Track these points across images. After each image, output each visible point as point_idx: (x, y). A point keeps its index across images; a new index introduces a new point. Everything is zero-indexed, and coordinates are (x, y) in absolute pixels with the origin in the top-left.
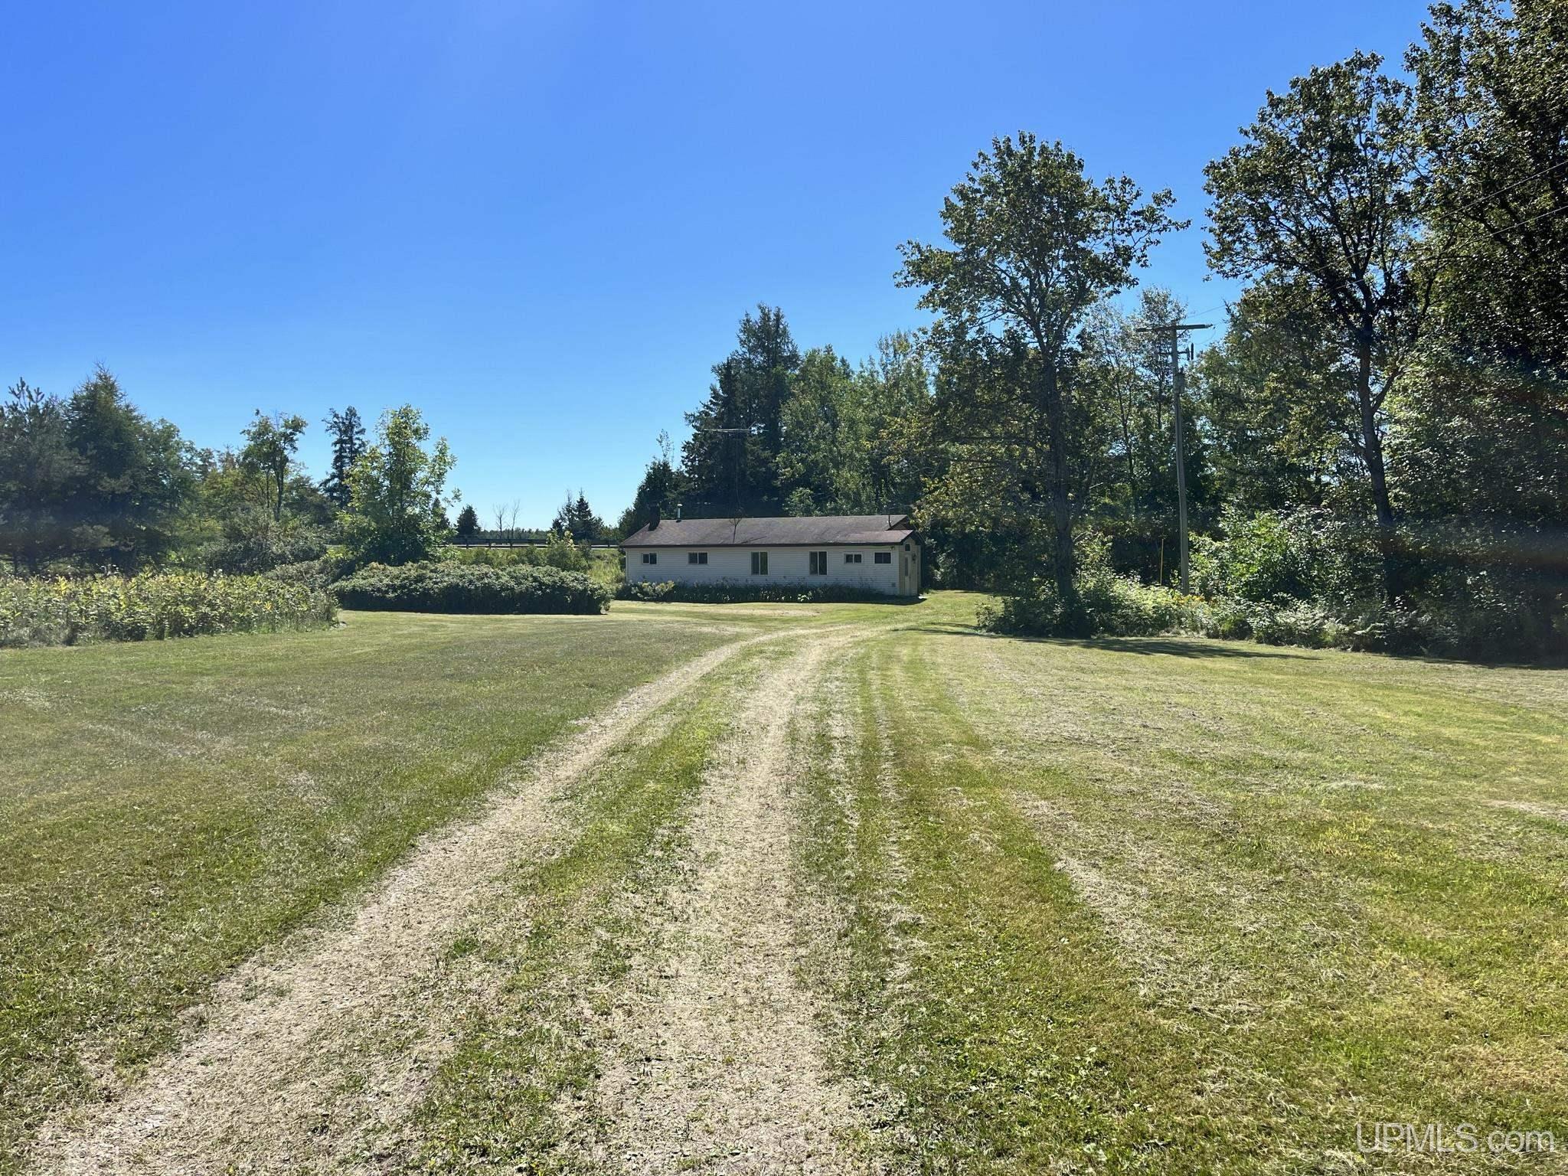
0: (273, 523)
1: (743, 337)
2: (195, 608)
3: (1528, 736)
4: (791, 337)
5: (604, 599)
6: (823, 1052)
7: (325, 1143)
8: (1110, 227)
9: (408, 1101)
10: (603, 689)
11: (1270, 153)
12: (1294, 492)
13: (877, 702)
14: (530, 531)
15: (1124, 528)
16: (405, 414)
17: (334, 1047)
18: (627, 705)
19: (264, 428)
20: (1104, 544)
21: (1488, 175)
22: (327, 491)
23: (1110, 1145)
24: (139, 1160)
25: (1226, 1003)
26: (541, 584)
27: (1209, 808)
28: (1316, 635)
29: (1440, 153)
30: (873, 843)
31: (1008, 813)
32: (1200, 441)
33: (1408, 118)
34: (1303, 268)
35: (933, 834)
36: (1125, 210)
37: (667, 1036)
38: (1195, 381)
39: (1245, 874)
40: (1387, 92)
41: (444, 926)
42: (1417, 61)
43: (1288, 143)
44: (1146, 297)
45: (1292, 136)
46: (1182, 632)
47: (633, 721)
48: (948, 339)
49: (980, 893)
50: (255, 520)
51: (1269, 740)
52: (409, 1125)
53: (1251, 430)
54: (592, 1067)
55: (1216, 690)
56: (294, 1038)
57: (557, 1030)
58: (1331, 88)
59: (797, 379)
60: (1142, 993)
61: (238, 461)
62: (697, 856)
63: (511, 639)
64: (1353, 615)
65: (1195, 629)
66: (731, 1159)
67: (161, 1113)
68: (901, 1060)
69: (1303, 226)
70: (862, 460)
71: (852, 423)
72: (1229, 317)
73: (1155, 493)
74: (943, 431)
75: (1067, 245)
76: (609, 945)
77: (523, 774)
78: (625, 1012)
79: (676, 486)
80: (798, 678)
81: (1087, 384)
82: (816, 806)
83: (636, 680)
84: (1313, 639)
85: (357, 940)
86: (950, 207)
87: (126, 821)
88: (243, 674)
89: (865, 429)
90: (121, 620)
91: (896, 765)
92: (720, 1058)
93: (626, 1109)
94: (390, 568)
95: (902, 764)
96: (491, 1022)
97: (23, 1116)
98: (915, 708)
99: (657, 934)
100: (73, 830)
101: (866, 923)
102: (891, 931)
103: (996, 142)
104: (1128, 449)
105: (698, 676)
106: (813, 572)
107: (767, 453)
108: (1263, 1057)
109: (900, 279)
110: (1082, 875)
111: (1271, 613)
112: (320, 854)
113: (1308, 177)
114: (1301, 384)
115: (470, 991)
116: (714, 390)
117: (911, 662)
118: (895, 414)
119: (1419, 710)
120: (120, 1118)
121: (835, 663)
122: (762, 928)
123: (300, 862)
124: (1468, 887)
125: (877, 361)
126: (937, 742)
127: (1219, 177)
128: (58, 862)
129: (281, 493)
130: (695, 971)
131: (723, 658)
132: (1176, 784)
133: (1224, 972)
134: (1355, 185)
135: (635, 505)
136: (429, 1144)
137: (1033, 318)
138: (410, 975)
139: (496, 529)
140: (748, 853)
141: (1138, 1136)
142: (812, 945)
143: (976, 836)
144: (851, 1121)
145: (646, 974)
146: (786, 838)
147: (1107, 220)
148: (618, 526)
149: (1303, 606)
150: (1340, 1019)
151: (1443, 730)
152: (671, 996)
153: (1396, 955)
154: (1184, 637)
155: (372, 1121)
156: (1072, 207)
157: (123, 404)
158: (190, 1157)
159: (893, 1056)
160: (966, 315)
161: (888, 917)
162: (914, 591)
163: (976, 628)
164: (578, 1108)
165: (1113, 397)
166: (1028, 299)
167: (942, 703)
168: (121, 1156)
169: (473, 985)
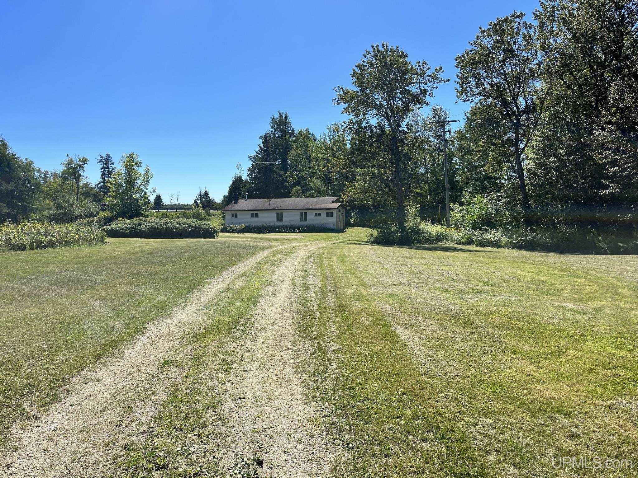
0: (76, 202)
1: (272, 124)
2: (46, 237)
3: (573, 280)
4: (292, 124)
5: (216, 232)
6: (304, 394)
7: (121, 429)
8: (418, 81)
9: (151, 415)
10: (217, 268)
11: (480, 52)
12: (491, 187)
13: (327, 271)
14: (184, 205)
15: (424, 202)
16: (132, 156)
17: (121, 398)
18: (228, 273)
19: (71, 162)
20: (416, 208)
21: (565, 61)
22: (98, 188)
23: (405, 419)
24: (51, 439)
25: (450, 373)
26: (190, 226)
27: (451, 307)
28: (498, 243)
29: (546, 53)
30: (324, 323)
31: (375, 310)
32: (455, 167)
33: (535, 38)
34: (493, 98)
35: (347, 319)
36: (424, 74)
37: (247, 390)
38: (453, 143)
39: (462, 330)
40: (526, 28)
41: (160, 356)
42: (538, 16)
43: (488, 48)
44: (433, 109)
45: (489, 45)
46: (447, 242)
47: (230, 279)
48: (354, 126)
49: (363, 339)
50: (68, 201)
51: (476, 283)
52: (152, 422)
53: (474, 162)
54: (219, 402)
55: (458, 264)
56: (105, 396)
57: (205, 389)
58: (505, 26)
59: (294, 142)
60: (420, 371)
61: (59, 176)
62: (257, 329)
63: (179, 248)
64: (512, 235)
65: (452, 241)
66: (271, 429)
67: (57, 423)
68: (332, 395)
69: (493, 81)
70: (321, 175)
71: (317, 160)
72: (466, 117)
73: (437, 187)
74: (353, 163)
75: (401, 88)
76: (224, 361)
77: (187, 300)
78: (231, 383)
79: (245, 186)
80: (296, 262)
81: (410, 144)
82: (303, 310)
83: (230, 264)
84: (497, 244)
85: (126, 362)
86: (355, 73)
87: (29, 320)
88: (68, 264)
89: (322, 162)
90: (16, 242)
91: (333, 294)
92: (267, 397)
93: (232, 415)
94: (127, 220)
95: (336, 294)
96: (180, 388)
97: (4, 425)
98: (341, 273)
99: (242, 356)
100: (8, 324)
101: (321, 350)
102: (330, 353)
103: (373, 46)
104: (427, 170)
105: (255, 262)
106: (302, 220)
107: (282, 172)
108: (462, 390)
109: (335, 102)
110: (402, 331)
111: (481, 235)
112: (108, 331)
113: (496, 62)
114: (493, 144)
115: (171, 378)
116: (260, 146)
117: (340, 255)
118: (334, 156)
119: (533, 270)
120: (41, 425)
121: (310, 256)
122: (282, 353)
123: (100, 334)
124: (541, 333)
125: (327, 135)
126: (350, 285)
127: (461, 61)
128: (3, 336)
129: (78, 189)
130: (257, 369)
131: (265, 255)
132: (439, 299)
133: (450, 363)
134: (514, 65)
135: (228, 194)
136: (161, 428)
137: (388, 118)
138: (148, 373)
139: (170, 204)
140: (276, 327)
141: (415, 416)
142: (301, 358)
143: (363, 319)
144: (315, 416)
145: (238, 370)
146: (291, 321)
147: (417, 78)
148: (221, 202)
149: (493, 231)
150: (490, 377)
151: (541, 278)
152: (248, 377)
153: (512, 356)
154: (448, 244)
155: (138, 422)
156: (403, 73)
157: (10, 152)
158: (70, 437)
159: (330, 394)
160: (362, 116)
161: (329, 347)
162: (342, 228)
163: (366, 242)
164: (215, 415)
165: (420, 149)
166: (386, 110)
167: (352, 271)
168: (43, 437)
169: (173, 376)
